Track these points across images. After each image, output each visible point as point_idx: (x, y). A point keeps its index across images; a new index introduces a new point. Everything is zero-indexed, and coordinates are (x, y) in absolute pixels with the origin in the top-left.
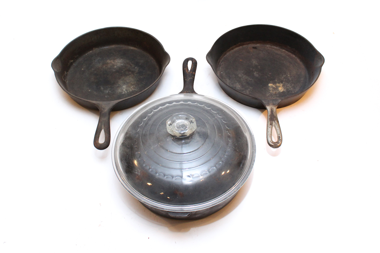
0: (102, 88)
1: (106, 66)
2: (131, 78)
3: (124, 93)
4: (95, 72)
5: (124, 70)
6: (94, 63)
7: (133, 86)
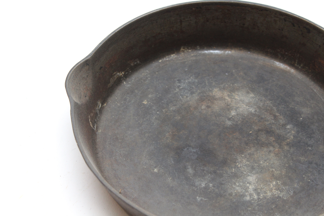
0: (190, 171)
1: (208, 107)
2: (272, 155)
3: (248, 198)
4: (178, 118)
5: (256, 128)
6: (177, 90)
7: (277, 183)
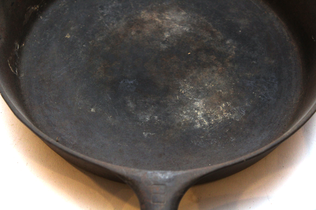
0: (131, 105)
1: (138, 32)
2: (216, 75)
3: (198, 126)
4: (108, 48)
5: (194, 48)
6: (101, 18)
7: (226, 105)
